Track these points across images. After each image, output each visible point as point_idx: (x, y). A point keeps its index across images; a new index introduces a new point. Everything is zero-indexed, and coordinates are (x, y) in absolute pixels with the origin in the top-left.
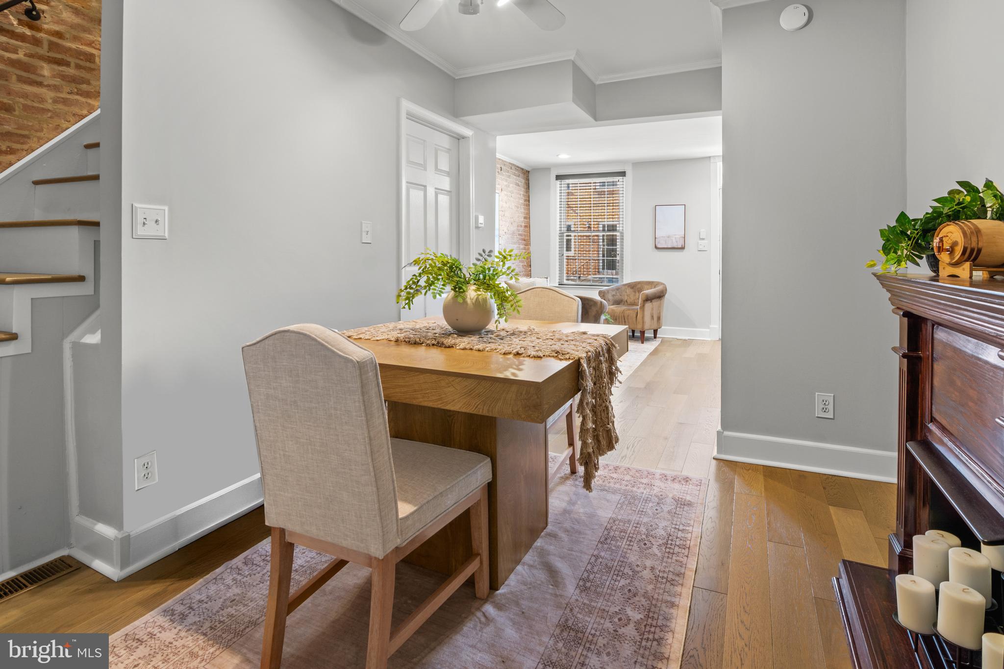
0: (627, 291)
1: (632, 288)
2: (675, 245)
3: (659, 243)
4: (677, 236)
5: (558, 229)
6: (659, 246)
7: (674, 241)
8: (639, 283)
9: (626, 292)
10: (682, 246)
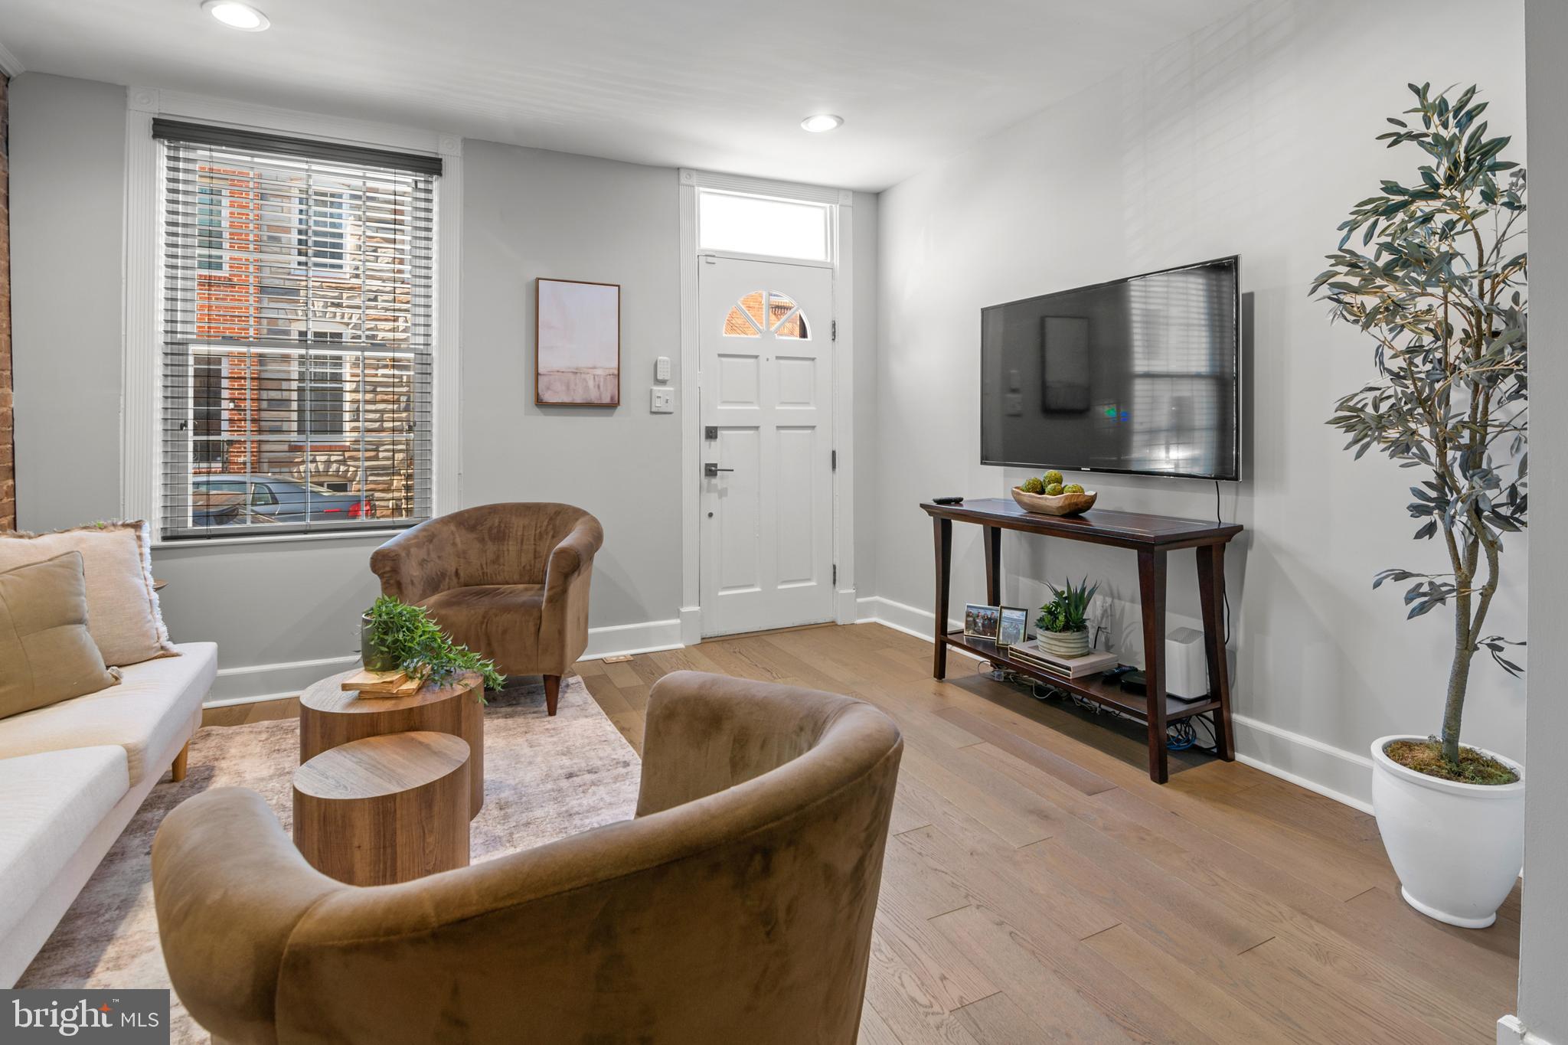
0: (458, 540)
1: (472, 528)
2: (593, 396)
3: (548, 388)
4: (599, 372)
5: (161, 327)
6: (548, 397)
7: (591, 383)
8: (493, 509)
9: (454, 544)
10: (612, 398)
